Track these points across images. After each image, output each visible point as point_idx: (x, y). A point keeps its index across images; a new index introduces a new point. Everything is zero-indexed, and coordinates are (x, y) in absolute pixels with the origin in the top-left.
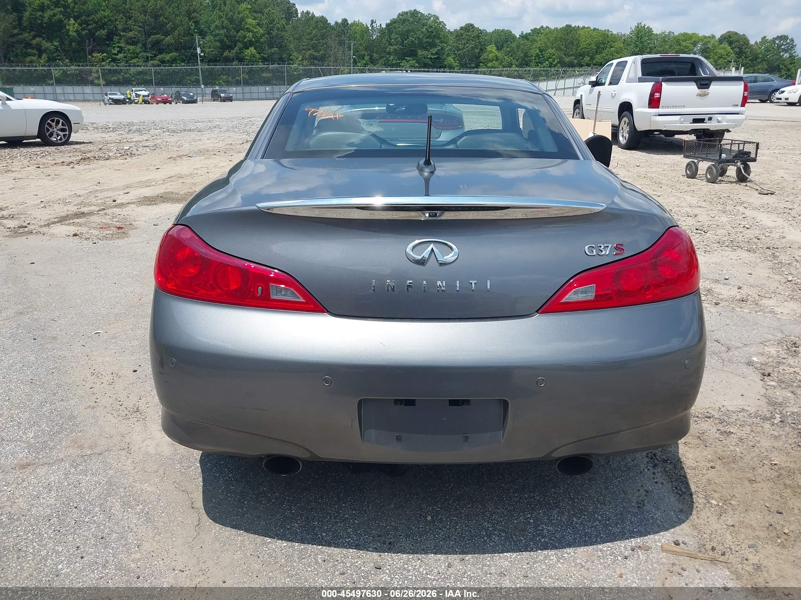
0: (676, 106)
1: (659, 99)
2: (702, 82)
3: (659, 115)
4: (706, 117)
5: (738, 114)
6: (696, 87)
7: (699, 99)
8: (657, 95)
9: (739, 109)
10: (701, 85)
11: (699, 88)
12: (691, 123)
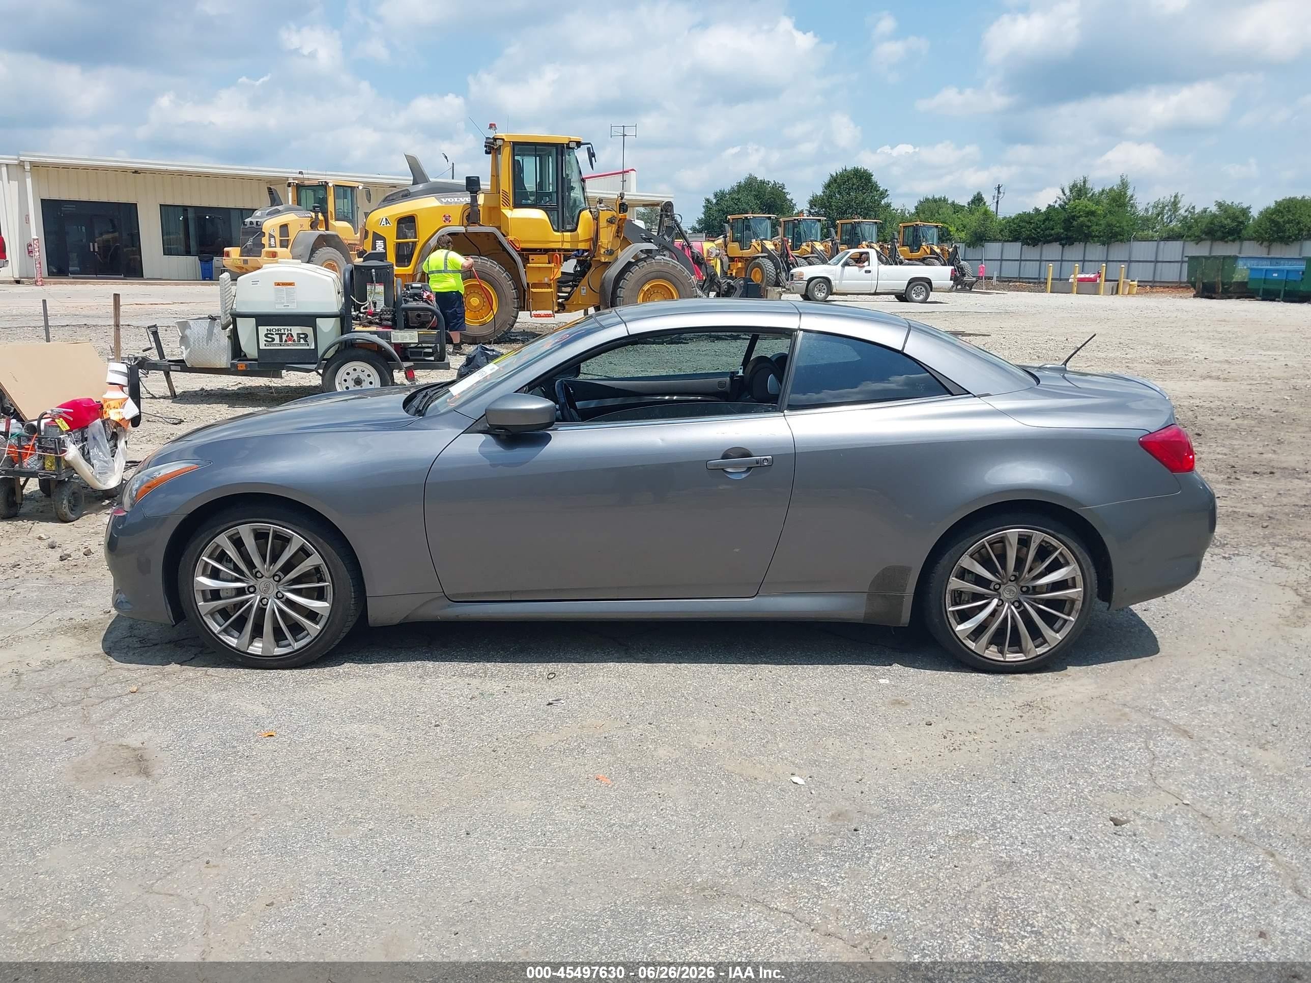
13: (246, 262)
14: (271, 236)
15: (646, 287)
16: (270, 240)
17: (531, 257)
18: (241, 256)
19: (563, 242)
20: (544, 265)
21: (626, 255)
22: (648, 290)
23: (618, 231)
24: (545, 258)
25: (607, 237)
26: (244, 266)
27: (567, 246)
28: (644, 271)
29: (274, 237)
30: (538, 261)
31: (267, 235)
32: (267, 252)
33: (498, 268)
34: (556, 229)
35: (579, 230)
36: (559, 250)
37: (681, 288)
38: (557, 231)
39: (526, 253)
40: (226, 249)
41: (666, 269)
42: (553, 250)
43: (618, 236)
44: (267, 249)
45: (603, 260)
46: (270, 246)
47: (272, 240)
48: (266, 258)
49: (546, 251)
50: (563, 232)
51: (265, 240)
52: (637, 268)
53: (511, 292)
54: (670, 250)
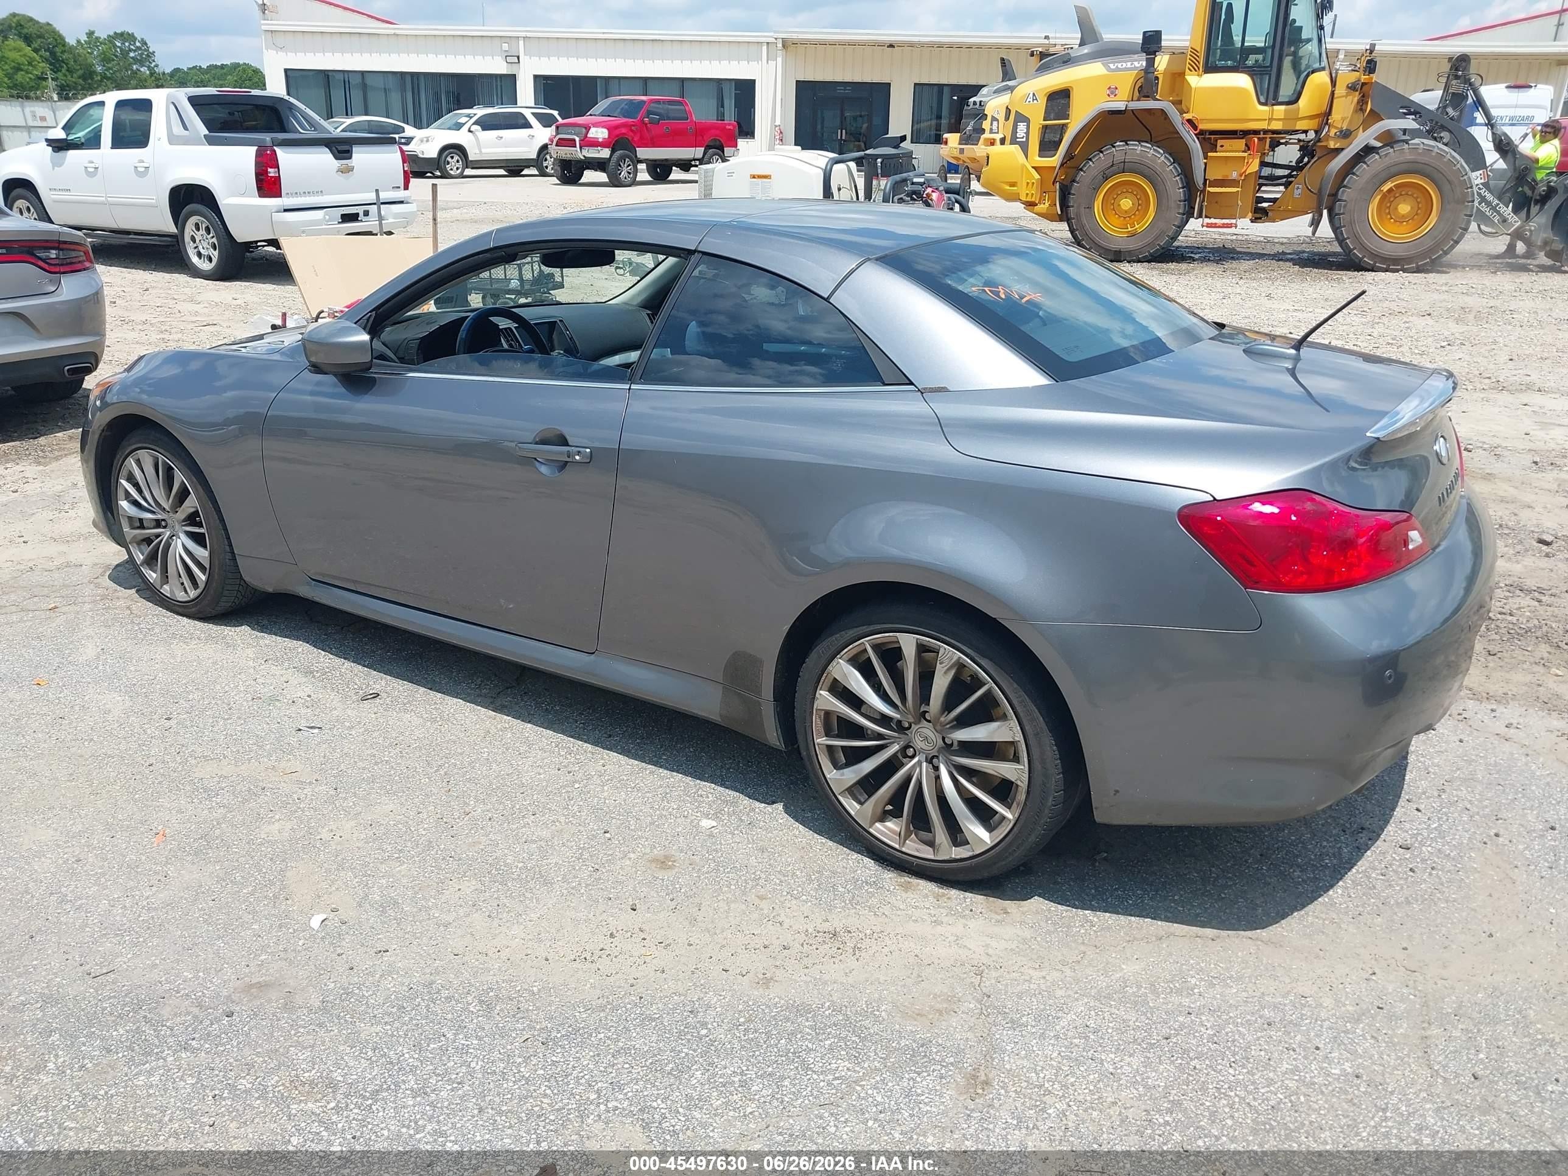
0: (309, 193)
1: (278, 179)
2: (340, 148)
3: (285, 210)
4: (360, 210)
5: (402, 202)
6: (331, 156)
7: (341, 178)
8: (272, 172)
9: (401, 194)
10: (339, 152)
11: (337, 158)
12: (339, 223)
13: (962, 151)
14: (994, 119)
15: (1386, 188)
16: (991, 125)
17: (1220, 142)
18: (960, 144)
19: (1270, 120)
20: (1237, 154)
21: (1366, 137)
22: (1390, 190)
23: (1362, 102)
24: (1241, 142)
25: (1344, 111)
26: (960, 156)
27: (1277, 126)
28: (1387, 161)
29: (998, 120)
30: (1230, 148)
31: (989, 118)
32: (986, 140)
33: (1163, 158)
34: (1262, 100)
35: (1302, 102)
36: (1266, 132)
37: (1446, 187)
38: (1265, 104)
39: (1210, 139)
40: (946, 136)
41: (1425, 159)
42: (1256, 132)
43: (1361, 110)
44: (987, 135)
45: (1332, 145)
46: (991, 131)
47: (995, 123)
48: (983, 147)
49: (1245, 133)
50: (1273, 105)
51: (986, 125)
52: (1377, 157)
53: (1176, 190)
54: (1450, 131)
